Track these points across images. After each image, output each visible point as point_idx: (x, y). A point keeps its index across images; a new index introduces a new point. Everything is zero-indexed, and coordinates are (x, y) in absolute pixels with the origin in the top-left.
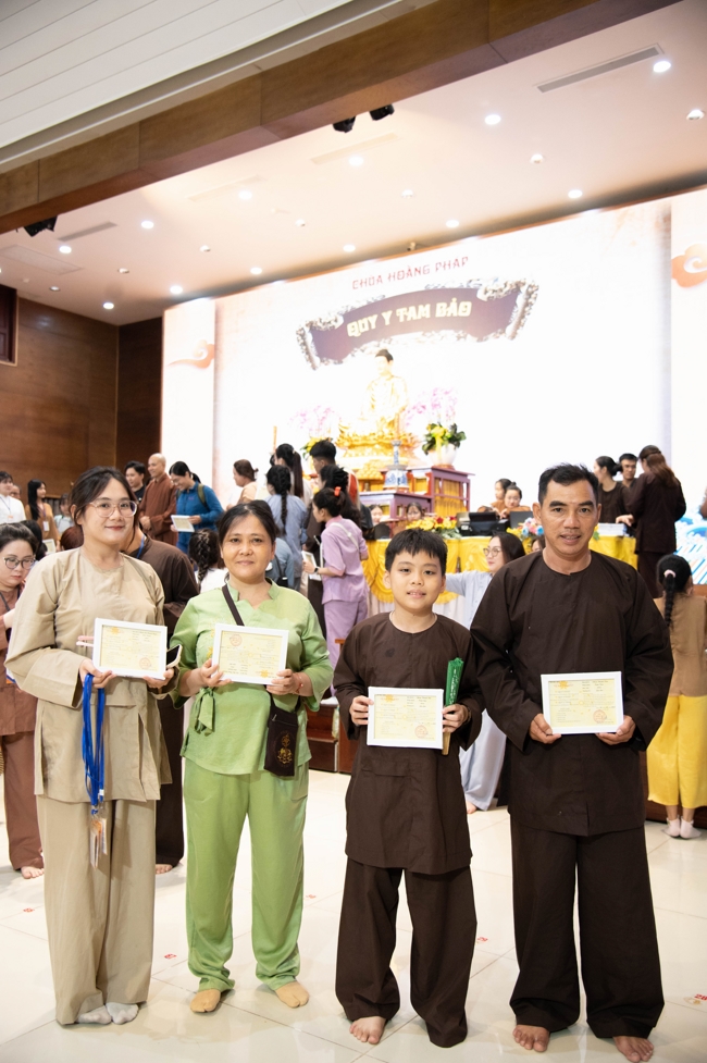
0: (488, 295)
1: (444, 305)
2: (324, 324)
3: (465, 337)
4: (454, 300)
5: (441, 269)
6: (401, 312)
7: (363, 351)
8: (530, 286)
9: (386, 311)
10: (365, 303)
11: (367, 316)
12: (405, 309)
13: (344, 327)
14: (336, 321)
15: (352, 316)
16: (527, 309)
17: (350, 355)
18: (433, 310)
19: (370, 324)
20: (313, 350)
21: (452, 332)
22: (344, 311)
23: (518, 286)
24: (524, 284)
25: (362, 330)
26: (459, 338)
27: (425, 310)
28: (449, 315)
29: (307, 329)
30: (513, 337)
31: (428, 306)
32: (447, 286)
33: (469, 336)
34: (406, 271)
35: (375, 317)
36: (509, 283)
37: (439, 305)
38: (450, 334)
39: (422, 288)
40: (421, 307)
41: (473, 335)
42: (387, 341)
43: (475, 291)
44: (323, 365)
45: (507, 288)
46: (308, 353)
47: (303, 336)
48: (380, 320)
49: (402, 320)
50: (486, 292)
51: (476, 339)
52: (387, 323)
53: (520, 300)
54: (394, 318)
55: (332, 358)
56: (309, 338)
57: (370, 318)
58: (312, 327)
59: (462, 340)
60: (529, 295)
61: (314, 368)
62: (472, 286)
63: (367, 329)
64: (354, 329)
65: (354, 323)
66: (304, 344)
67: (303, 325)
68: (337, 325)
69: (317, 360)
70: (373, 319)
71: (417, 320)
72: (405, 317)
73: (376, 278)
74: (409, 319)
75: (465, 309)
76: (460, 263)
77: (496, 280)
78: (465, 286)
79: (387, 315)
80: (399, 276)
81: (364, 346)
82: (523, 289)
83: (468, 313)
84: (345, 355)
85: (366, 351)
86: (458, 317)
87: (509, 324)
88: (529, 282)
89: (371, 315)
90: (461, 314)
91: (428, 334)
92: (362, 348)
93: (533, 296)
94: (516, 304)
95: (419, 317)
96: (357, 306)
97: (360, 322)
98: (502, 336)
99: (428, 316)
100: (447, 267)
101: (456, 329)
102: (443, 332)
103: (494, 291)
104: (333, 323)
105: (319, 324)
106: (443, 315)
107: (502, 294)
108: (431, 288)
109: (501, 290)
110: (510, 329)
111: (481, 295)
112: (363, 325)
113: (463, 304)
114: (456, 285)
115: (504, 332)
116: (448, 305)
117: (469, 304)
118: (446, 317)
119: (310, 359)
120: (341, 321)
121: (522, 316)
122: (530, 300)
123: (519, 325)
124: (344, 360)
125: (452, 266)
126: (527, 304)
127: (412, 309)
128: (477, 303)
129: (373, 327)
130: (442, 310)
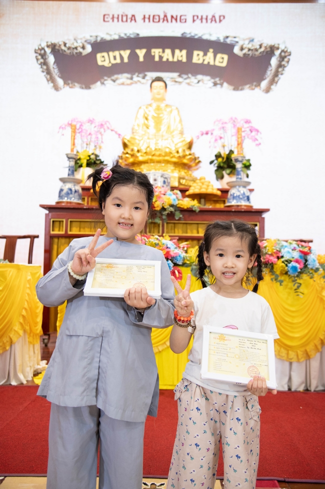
0: (244, 51)
1: (201, 53)
2: (69, 48)
3: (222, 85)
4: (211, 50)
5: (198, 21)
6: (156, 52)
7: (114, 81)
8: (283, 51)
9: (140, 48)
10: (116, 37)
11: (119, 50)
12: (161, 50)
13: (93, 55)
14: (83, 48)
15: (101, 46)
16: (280, 70)
17: (99, 83)
18: (190, 56)
19: (122, 58)
20: (55, 71)
21: (208, 78)
22: (93, 40)
23: (271, 50)
24: (278, 48)
25: (113, 62)
26: (215, 84)
27: (181, 55)
28: (206, 62)
29: (48, 51)
30: (268, 90)
31: (184, 52)
32: (205, 37)
33: (225, 84)
34: (162, 16)
35: (128, 52)
36: (264, 45)
37: (196, 53)
38: (207, 80)
39: (178, 34)
40: (177, 51)
41: (230, 83)
42: (141, 75)
43: (232, 46)
44: (67, 88)
45: (262, 49)
46: (48, 72)
47: (43, 56)
48: (133, 56)
49: (157, 59)
50: (242, 49)
51: (232, 87)
52: (141, 59)
53: (274, 61)
54: (148, 56)
55: (78, 83)
56: (51, 59)
57: (122, 52)
58: (54, 48)
59: (219, 86)
60: (282, 58)
61: (56, 88)
62: (228, 41)
63: (118, 61)
64: (104, 59)
65: (105, 54)
66: (45, 63)
67: (44, 45)
68: (85, 52)
69: (60, 82)
70: (126, 54)
71: (173, 62)
72: (161, 57)
73: (130, 16)
74: (164, 59)
75: (222, 60)
76: (218, 20)
77: (252, 40)
78: (222, 41)
79: (141, 53)
80: (154, 19)
81: (116, 76)
82: (277, 53)
83: (224, 64)
84: (95, 82)
85: (118, 82)
86: (214, 66)
87: (264, 79)
88: (282, 47)
89: (124, 49)
90: (217, 64)
91: (185, 76)
92: (114, 77)
93: (286, 60)
94: (270, 65)
95: (175, 60)
96: (108, 38)
97: (111, 53)
98: (257, 90)
99: (184, 60)
100: (204, 21)
101: (213, 76)
102: (200, 77)
103: (249, 50)
104: (80, 50)
105: (63, 48)
106: (200, 62)
107: (257, 53)
108: (188, 36)
109: (256, 50)
110: (264, 84)
111: (236, 50)
112: (115, 58)
113: (219, 56)
114: (213, 38)
115: (259, 85)
116: (205, 54)
117: (226, 57)
118: (202, 64)
119: (52, 79)
120: (89, 49)
121: (276, 74)
122: (283, 63)
123: (273, 82)
124: (92, 86)
125: (209, 21)
126: (280, 66)
127: (168, 51)
128: (232, 57)
129: (126, 60)
130: (198, 57)
